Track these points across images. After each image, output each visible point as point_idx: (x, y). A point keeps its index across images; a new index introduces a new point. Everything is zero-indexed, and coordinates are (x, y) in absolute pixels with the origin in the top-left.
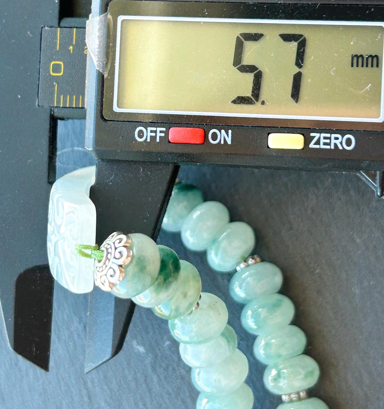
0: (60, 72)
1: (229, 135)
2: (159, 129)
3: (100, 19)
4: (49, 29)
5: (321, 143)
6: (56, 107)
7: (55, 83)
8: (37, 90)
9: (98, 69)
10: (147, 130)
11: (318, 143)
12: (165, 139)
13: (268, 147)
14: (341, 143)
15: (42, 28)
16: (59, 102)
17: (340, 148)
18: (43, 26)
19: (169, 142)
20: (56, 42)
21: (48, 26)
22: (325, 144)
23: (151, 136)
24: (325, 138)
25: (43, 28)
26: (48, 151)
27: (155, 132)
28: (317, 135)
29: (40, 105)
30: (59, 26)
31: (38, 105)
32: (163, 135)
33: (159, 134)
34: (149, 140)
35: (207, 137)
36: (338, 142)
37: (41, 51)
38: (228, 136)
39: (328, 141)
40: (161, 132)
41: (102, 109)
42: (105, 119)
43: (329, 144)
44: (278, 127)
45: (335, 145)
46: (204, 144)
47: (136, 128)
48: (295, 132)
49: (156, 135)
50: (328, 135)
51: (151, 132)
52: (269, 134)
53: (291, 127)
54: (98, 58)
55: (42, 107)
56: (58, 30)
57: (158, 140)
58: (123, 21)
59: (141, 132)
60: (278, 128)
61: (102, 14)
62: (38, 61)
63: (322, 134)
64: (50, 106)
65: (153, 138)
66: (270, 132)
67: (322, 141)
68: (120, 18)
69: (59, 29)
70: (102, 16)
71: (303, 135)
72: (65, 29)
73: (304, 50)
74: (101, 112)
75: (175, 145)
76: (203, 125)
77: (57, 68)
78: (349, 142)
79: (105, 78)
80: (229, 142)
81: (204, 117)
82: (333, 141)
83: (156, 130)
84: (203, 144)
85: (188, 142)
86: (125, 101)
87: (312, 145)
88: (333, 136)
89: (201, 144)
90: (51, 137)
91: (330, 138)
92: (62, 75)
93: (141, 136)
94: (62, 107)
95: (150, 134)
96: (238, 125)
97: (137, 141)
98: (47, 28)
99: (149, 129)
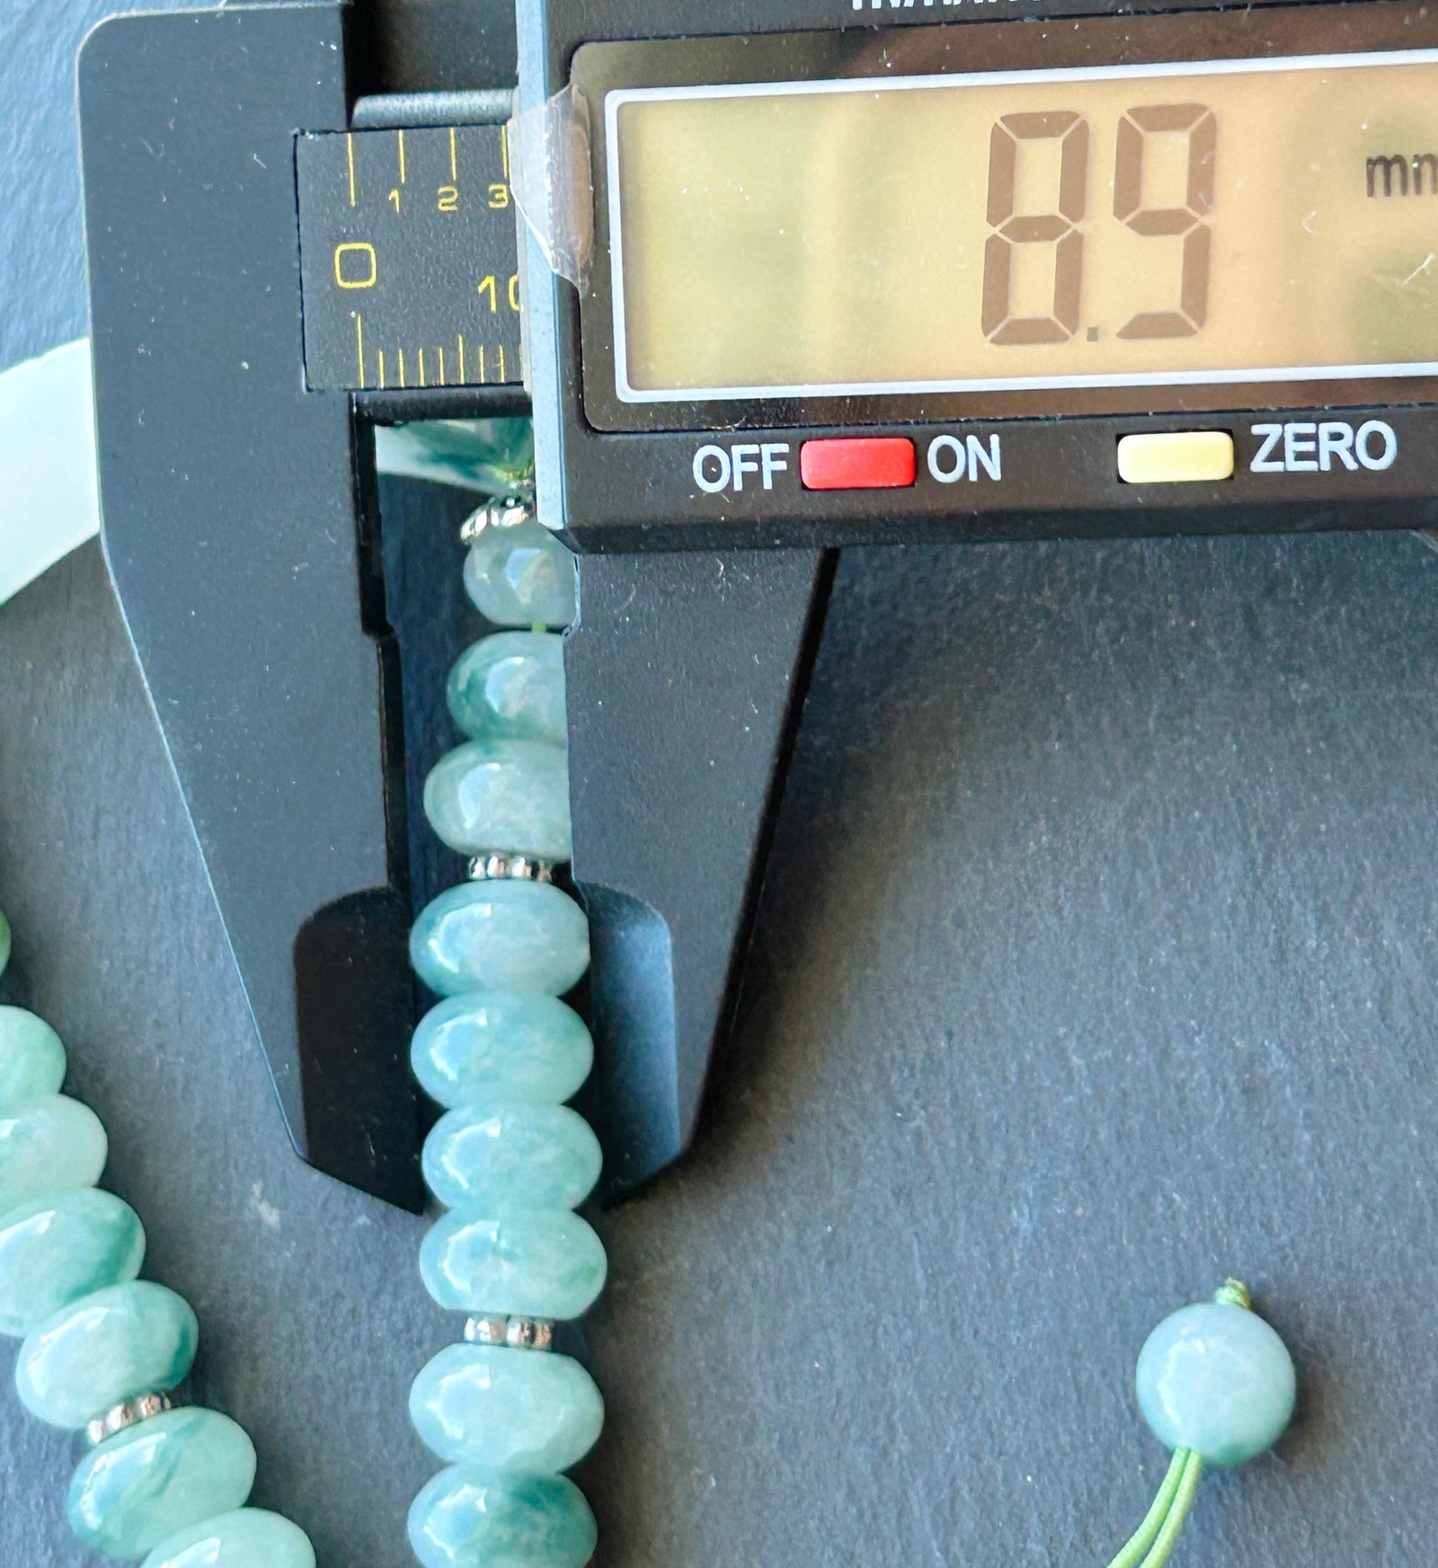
0: (367, 276)
1: (993, 452)
2: (767, 449)
3: (551, 109)
4: (318, 138)
5: (1289, 455)
6: (366, 389)
7: (353, 314)
8: (299, 339)
9: (556, 271)
10: (729, 453)
11: (1278, 454)
12: (790, 478)
13: (1121, 480)
14: (1352, 450)
15: (296, 136)
16: (371, 373)
17: (1351, 465)
18: (297, 130)
19: (804, 487)
20: (346, 181)
21: (312, 132)
22: (1301, 456)
23: (745, 474)
24: (1300, 438)
25: (299, 137)
26: (353, 532)
27: (757, 458)
28: (1272, 431)
29: (312, 386)
30: (351, 127)
31: (309, 390)
32: (782, 465)
33: (769, 466)
34: (738, 486)
35: (922, 461)
36: (1341, 447)
37: (301, 211)
38: (989, 454)
39: (1309, 446)
40: (775, 457)
41: (583, 400)
42: (595, 430)
43: (1314, 456)
44: (1147, 414)
45: (1335, 457)
46: (916, 484)
47: (694, 453)
48: (1201, 427)
49: (760, 467)
50: (1309, 428)
51: (745, 458)
52: (1119, 437)
53: (1190, 409)
54: (554, 236)
55: (322, 392)
56: (346, 140)
57: (768, 484)
58: (621, 109)
59: (711, 461)
60: (1145, 418)
61: (552, 94)
62: (295, 247)
63: (1288, 426)
64: (345, 390)
65: (752, 479)
66: (1123, 432)
67: (1291, 447)
68: (614, 100)
69: (349, 135)
70: (553, 99)
71: (1229, 432)
72: (370, 134)
73: (1212, 160)
74: (581, 410)
75: (824, 494)
76: (908, 423)
77: (355, 265)
78: (1376, 446)
79: (581, 298)
80: (995, 473)
81: (908, 397)
82: (1326, 446)
83: (758, 452)
84: (912, 485)
85: (862, 484)
86: (652, 367)
87: (1259, 465)
88: (1326, 428)
89: (907, 486)
90: (358, 485)
91: (1314, 438)
92: (375, 286)
93: (712, 477)
94: (385, 389)
95: (741, 467)
96: (1020, 417)
97: (701, 491)
98: (311, 137)
99: (737, 450)
